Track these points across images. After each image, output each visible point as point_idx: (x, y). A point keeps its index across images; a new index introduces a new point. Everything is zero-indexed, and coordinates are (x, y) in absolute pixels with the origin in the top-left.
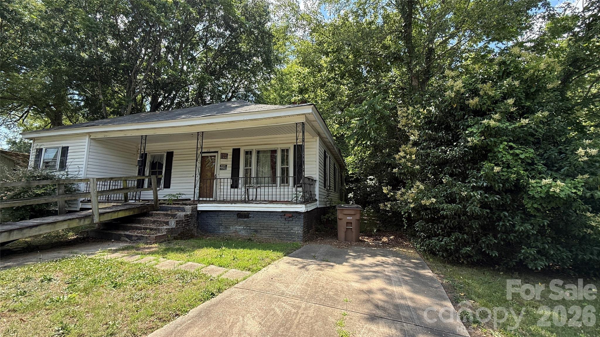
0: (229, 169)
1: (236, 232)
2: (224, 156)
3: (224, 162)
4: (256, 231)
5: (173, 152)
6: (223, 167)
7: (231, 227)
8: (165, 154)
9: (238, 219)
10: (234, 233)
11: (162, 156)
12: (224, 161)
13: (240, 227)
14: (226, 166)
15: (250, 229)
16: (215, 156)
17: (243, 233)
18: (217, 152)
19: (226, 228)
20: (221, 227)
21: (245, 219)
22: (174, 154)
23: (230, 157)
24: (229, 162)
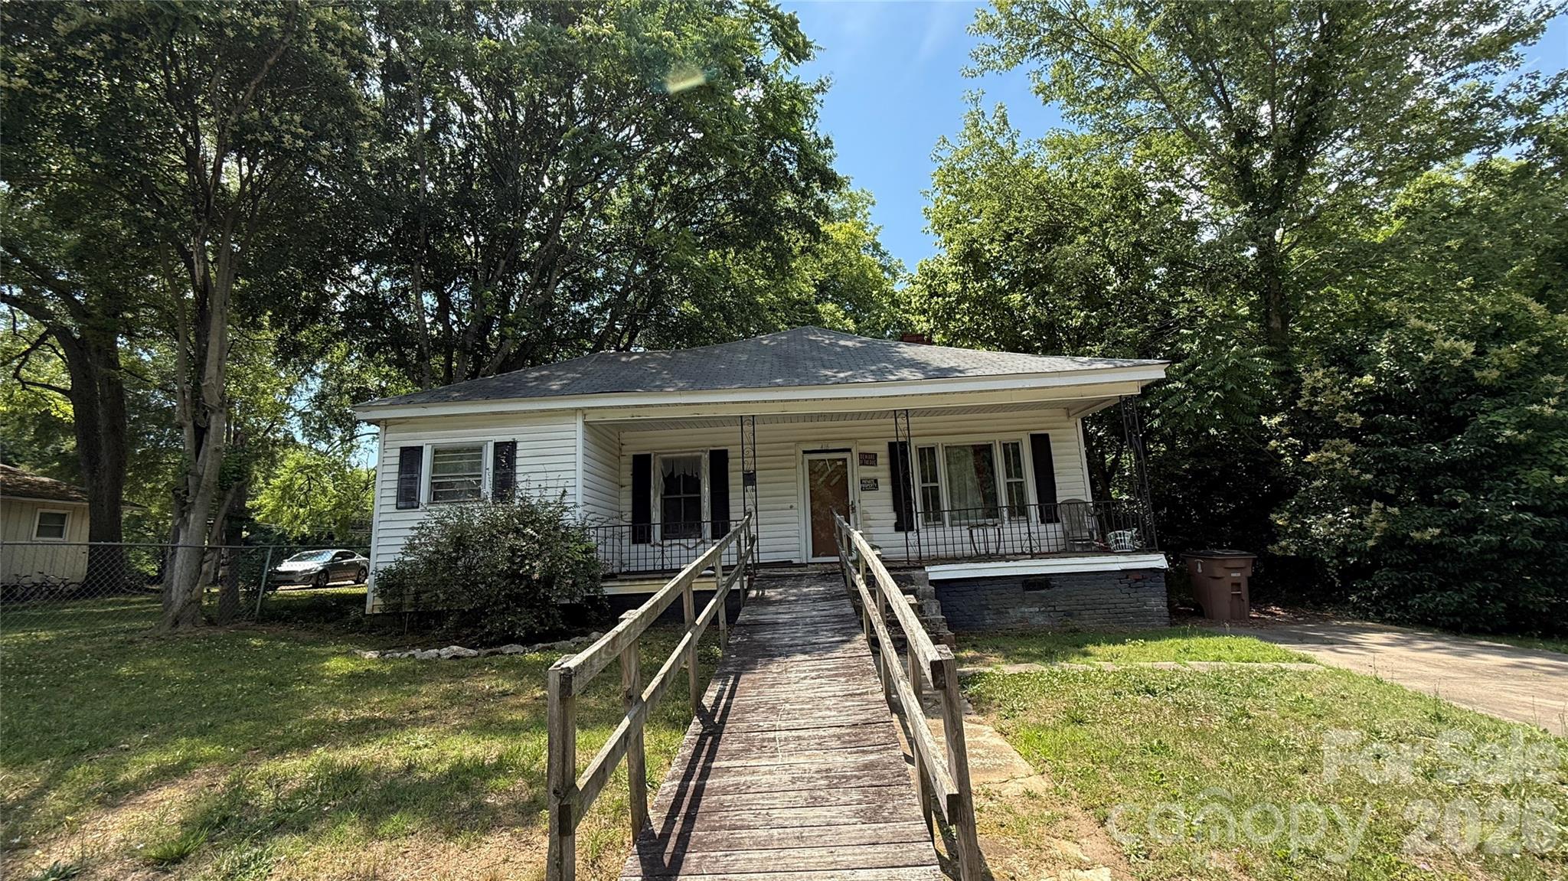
0: (885, 488)
1: (1023, 619)
2: (868, 459)
3: (868, 472)
4: (1068, 614)
5: (726, 451)
6: (871, 485)
7: (1010, 611)
8: (707, 456)
9: (1027, 592)
10: (1020, 622)
11: (697, 460)
12: (870, 471)
13: (1032, 610)
14: (876, 481)
15: (1055, 611)
16: (845, 460)
17: (1040, 620)
18: (849, 450)
19: (998, 612)
20: (986, 612)
21: (1043, 591)
22: (730, 455)
23: (883, 461)
24: (882, 472)
